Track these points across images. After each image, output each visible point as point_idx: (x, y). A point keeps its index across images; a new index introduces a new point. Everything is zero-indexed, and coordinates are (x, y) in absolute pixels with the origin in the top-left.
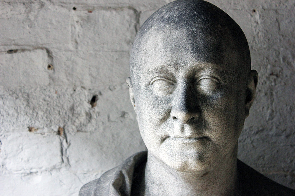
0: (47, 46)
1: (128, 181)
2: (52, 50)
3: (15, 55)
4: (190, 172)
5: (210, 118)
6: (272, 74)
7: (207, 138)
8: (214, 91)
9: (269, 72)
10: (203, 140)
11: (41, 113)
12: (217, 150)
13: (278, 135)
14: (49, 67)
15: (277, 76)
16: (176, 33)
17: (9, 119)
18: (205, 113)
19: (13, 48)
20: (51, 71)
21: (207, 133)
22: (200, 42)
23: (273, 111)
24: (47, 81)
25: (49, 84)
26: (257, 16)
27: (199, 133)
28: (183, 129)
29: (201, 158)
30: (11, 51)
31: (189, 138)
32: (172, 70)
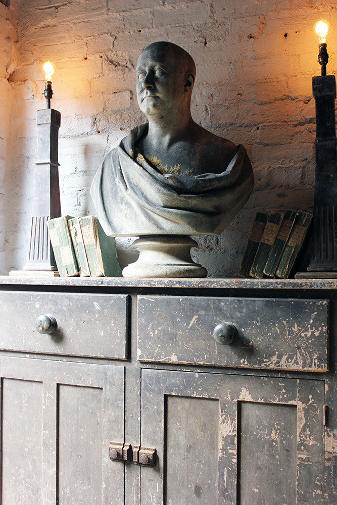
0: (131, 89)
1: (139, 130)
2: (133, 91)
3: (116, 94)
4: (153, 115)
5: (158, 87)
6: (238, 94)
7: (158, 97)
8: (161, 76)
9: (237, 93)
10: (156, 98)
11: (126, 121)
12: (163, 103)
13: (241, 126)
14: (131, 99)
15: (241, 95)
16: (147, 52)
17: (112, 125)
18: (156, 85)
19: (116, 91)
20: (131, 101)
21: (158, 95)
22: (155, 54)
23: (238, 114)
24: (130, 105)
25: (130, 107)
26: (232, 66)
27: (154, 94)
28: (147, 93)
29: (155, 106)
30: (115, 93)
31: (149, 97)
32: (144, 68)
